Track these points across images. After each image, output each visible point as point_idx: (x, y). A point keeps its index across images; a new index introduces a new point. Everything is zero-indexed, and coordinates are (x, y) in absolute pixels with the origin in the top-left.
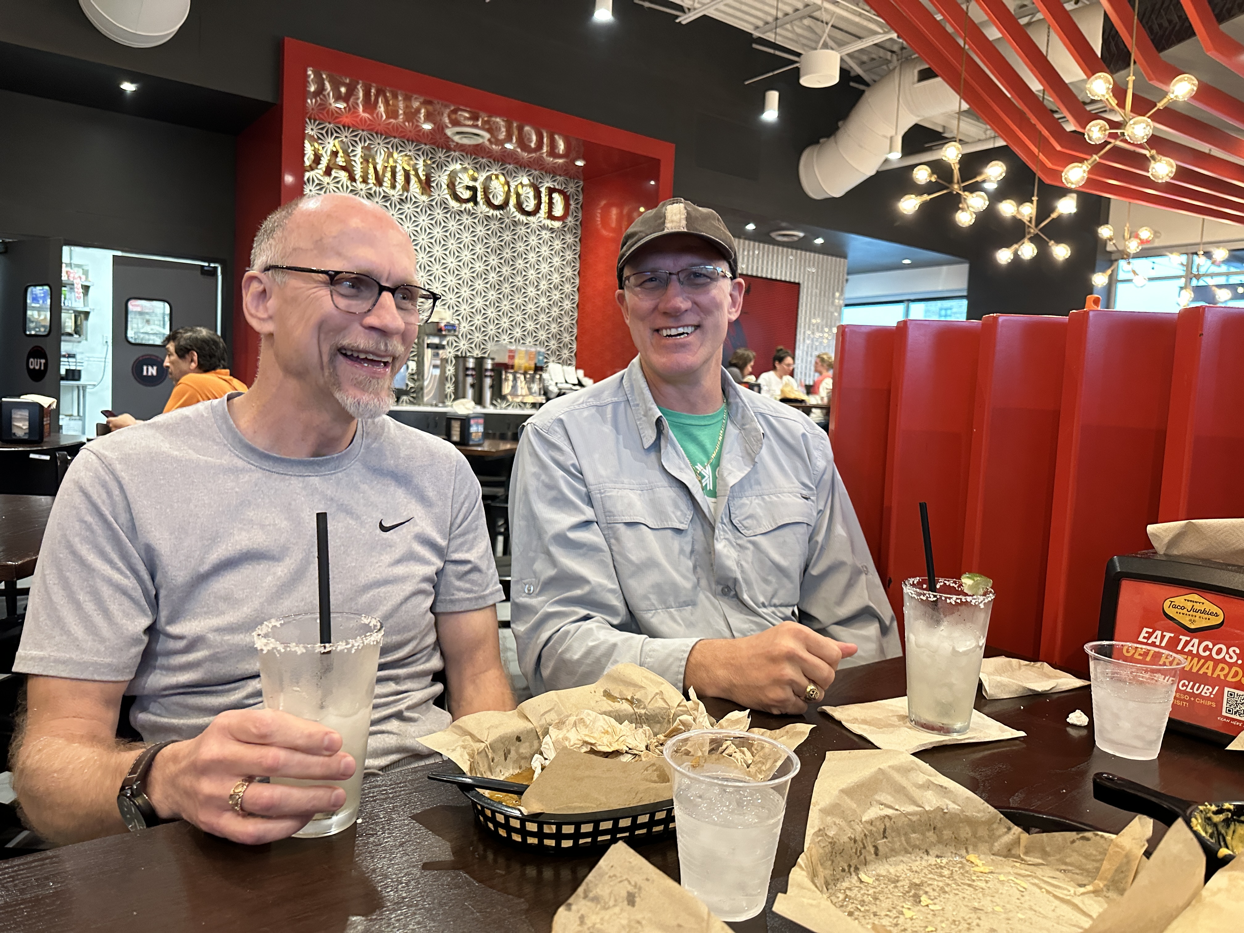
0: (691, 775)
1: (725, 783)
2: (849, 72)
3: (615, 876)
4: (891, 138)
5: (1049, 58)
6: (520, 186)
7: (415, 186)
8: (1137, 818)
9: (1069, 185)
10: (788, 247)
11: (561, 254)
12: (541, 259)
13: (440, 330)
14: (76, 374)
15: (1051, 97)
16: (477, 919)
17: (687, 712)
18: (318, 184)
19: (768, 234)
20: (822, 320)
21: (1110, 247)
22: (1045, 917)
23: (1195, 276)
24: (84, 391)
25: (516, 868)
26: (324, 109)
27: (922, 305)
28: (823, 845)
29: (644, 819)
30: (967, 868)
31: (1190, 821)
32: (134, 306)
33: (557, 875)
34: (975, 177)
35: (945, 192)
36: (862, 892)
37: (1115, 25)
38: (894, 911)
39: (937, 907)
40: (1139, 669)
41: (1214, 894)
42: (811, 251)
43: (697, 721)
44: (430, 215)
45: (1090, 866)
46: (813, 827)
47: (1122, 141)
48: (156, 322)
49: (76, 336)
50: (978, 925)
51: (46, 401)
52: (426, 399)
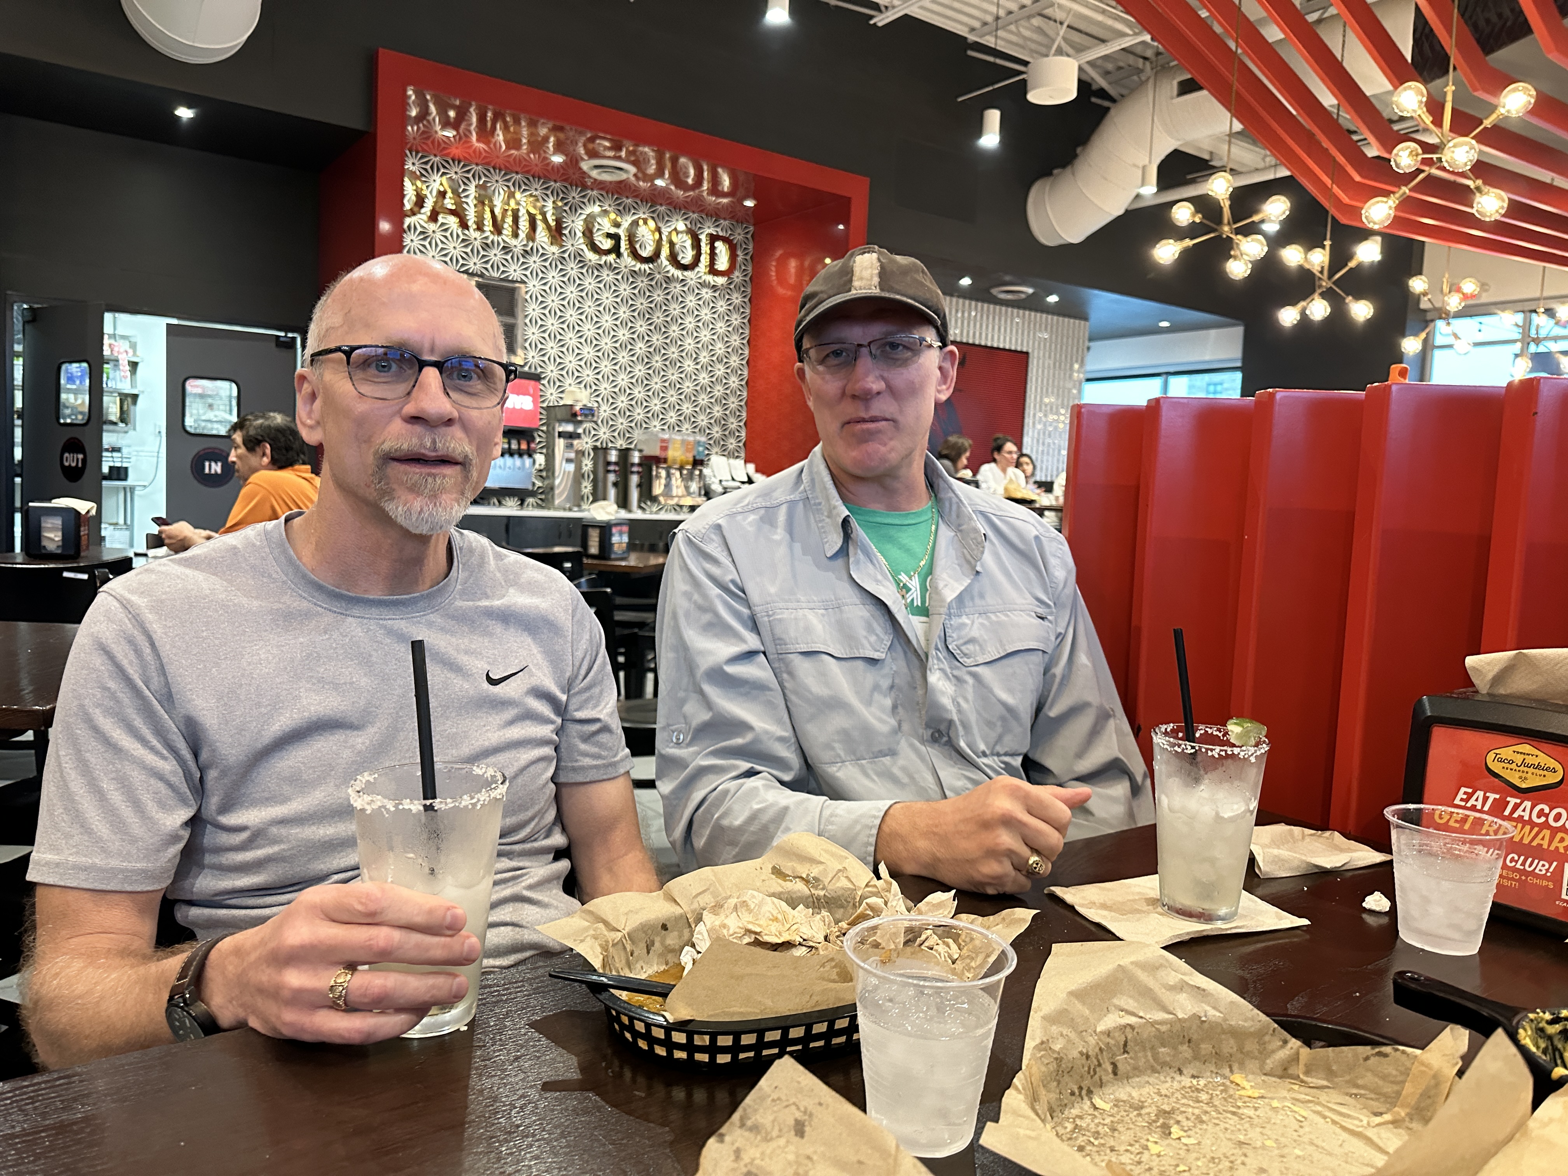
0: (879, 973)
1: (922, 983)
2: (1089, 85)
3: (779, 1099)
4: (1144, 168)
5: (1345, 64)
6: (674, 234)
7: (542, 234)
8: (1448, 1030)
9: (1371, 226)
10: (1013, 306)
11: (726, 318)
12: (700, 324)
13: (575, 415)
14: (122, 473)
15: (1348, 113)
16: (608, 1153)
17: (877, 894)
18: (422, 233)
19: (987, 291)
20: (1057, 399)
21: (1424, 304)
22: (1330, 1154)
23: (1534, 340)
24: (132, 493)
25: (660, 1090)
26: (428, 138)
27: (1185, 379)
28: (1046, 1061)
29: (821, 1028)
30: (1231, 1092)
31: (1517, 1033)
32: (194, 387)
33: (711, 1098)
34: (1250, 216)
35: (1212, 235)
36: (1096, 1121)
37: (1430, 22)
38: (1137, 1146)
39: (1192, 1141)
40: (1454, 840)
41: (1545, 1125)
42: (1042, 311)
43: (889, 904)
44: (561, 270)
45: (1389, 1089)
46: (1033, 1039)
47: (1438, 168)
48: (222, 407)
49: (122, 425)
50: (1243, 1164)
51: (83, 506)
52: (557, 502)
